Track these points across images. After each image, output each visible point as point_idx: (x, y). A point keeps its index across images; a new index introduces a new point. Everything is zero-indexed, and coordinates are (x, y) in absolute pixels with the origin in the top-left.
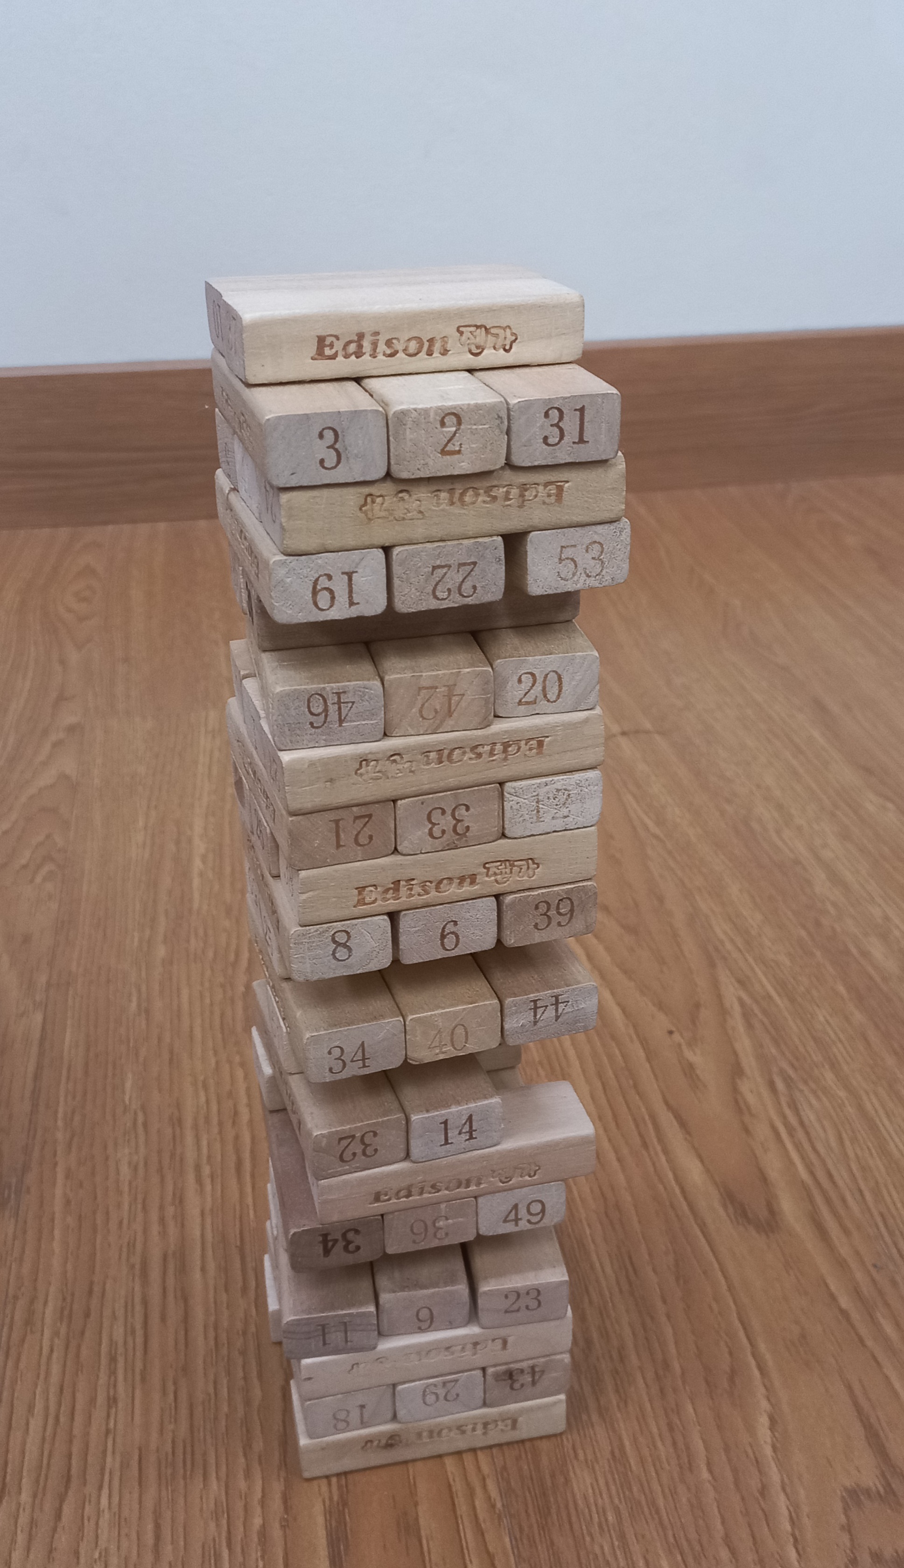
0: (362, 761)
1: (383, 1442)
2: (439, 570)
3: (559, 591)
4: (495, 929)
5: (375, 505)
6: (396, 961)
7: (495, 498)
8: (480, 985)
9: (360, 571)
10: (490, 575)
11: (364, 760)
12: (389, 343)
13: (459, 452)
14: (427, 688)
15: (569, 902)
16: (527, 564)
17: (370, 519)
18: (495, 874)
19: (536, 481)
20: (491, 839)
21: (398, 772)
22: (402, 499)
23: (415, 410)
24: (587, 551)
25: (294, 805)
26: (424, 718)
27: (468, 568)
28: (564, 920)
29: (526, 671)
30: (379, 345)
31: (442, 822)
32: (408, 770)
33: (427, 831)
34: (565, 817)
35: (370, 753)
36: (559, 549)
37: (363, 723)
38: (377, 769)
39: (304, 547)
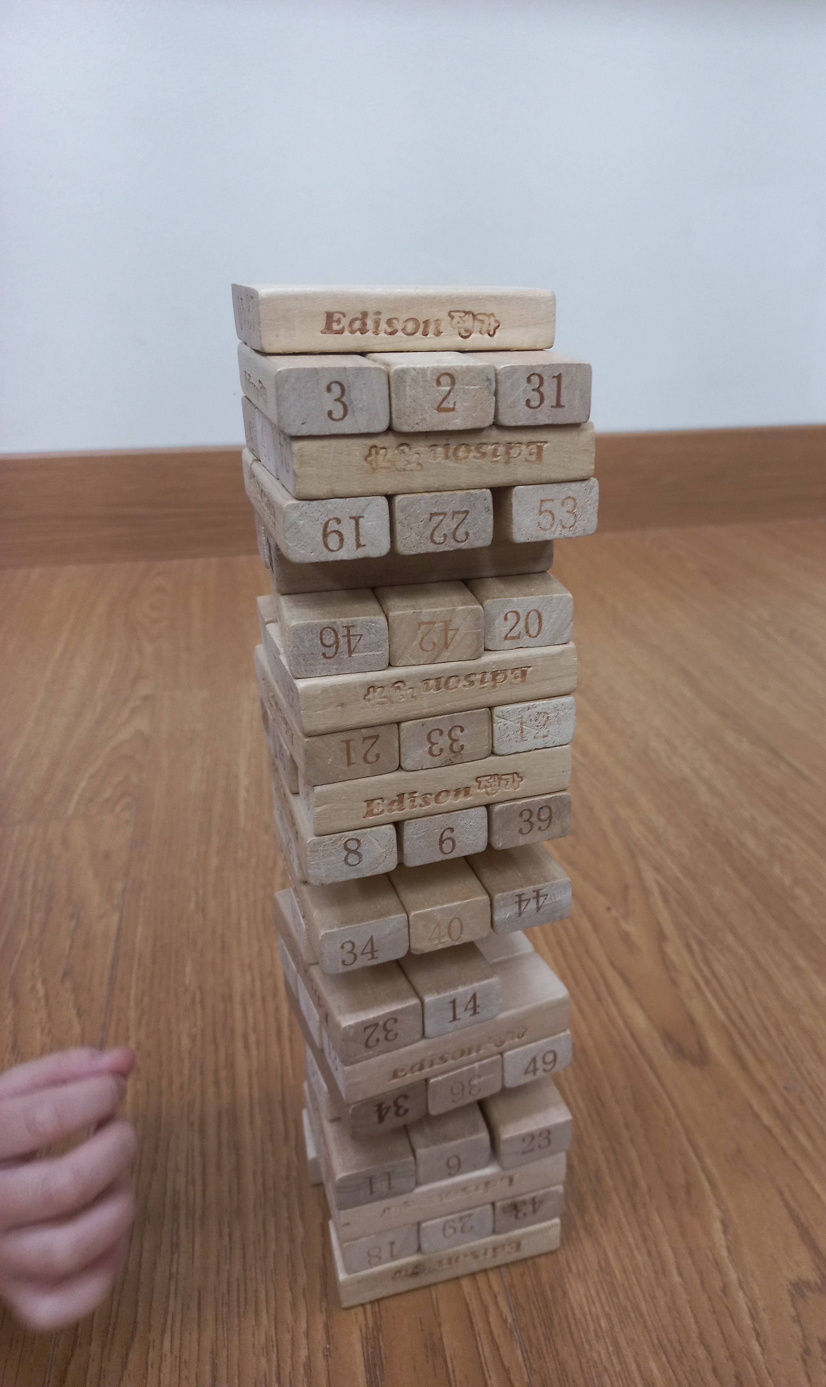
0: (369, 688)
1: (410, 1270)
2: (437, 517)
3: (539, 539)
4: (486, 834)
5: (379, 456)
6: (401, 864)
7: (484, 455)
8: (473, 883)
9: (366, 516)
10: (480, 523)
11: (371, 687)
12: (389, 322)
13: (453, 409)
14: (426, 623)
15: (548, 810)
16: (511, 514)
17: (374, 469)
18: (486, 787)
19: (520, 440)
20: (482, 756)
21: (401, 697)
22: (403, 452)
23: (414, 369)
24: (563, 505)
25: (310, 727)
26: (423, 650)
27: (462, 516)
28: (544, 825)
29: (511, 610)
30: (381, 324)
31: (441, 742)
32: (410, 696)
33: (427, 749)
34: (545, 736)
35: (376, 681)
36: (539, 503)
37: (371, 653)
38: (383, 695)
39: (314, 492)
